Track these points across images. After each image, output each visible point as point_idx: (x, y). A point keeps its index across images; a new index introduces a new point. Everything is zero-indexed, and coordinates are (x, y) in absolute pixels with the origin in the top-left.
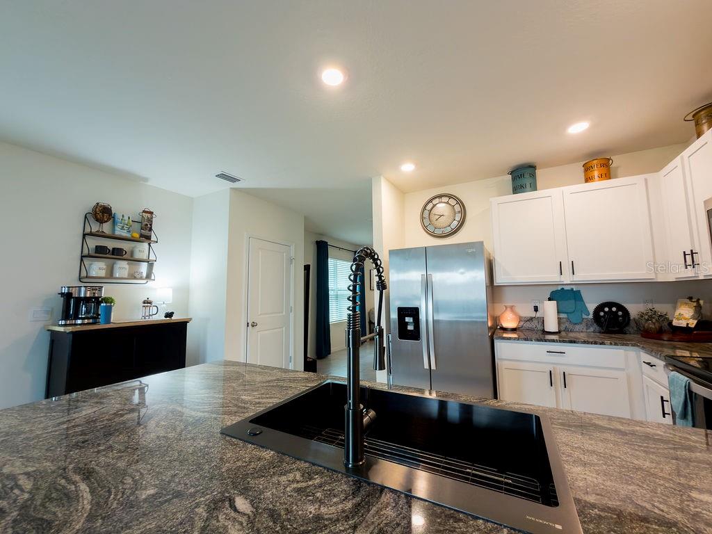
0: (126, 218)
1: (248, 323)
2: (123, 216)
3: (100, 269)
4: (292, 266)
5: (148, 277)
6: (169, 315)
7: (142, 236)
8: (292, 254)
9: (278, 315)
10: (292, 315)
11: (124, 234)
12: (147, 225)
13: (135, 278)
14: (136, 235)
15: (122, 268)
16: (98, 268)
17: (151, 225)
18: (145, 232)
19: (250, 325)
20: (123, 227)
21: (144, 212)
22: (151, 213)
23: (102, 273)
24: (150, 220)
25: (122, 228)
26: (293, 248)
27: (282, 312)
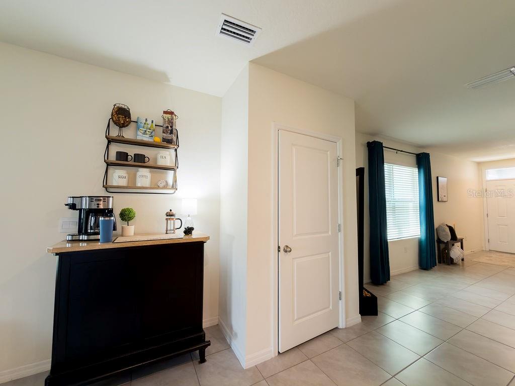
0: (149, 122)
1: (279, 247)
2: (146, 120)
3: (119, 177)
4: (340, 169)
5: (174, 187)
6: (188, 231)
7: (164, 140)
8: (340, 153)
9: (323, 235)
10: (341, 236)
11: (146, 138)
12: (167, 127)
13: (158, 187)
14: (158, 140)
15: (144, 176)
16: (119, 176)
17: (171, 127)
18: (168, 136)
19: (282, 249)
20: (146, 131)
21: (165, 112)
22: (172, 113)
23: (123, 182)
24: (171, 122)
25: (145, 133)
26: (339, 144)
27: (328, 232)
